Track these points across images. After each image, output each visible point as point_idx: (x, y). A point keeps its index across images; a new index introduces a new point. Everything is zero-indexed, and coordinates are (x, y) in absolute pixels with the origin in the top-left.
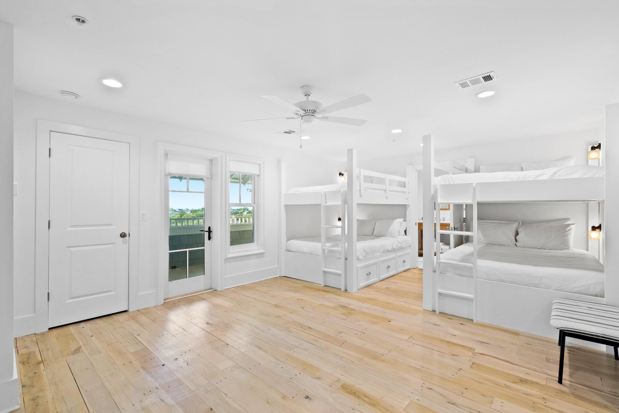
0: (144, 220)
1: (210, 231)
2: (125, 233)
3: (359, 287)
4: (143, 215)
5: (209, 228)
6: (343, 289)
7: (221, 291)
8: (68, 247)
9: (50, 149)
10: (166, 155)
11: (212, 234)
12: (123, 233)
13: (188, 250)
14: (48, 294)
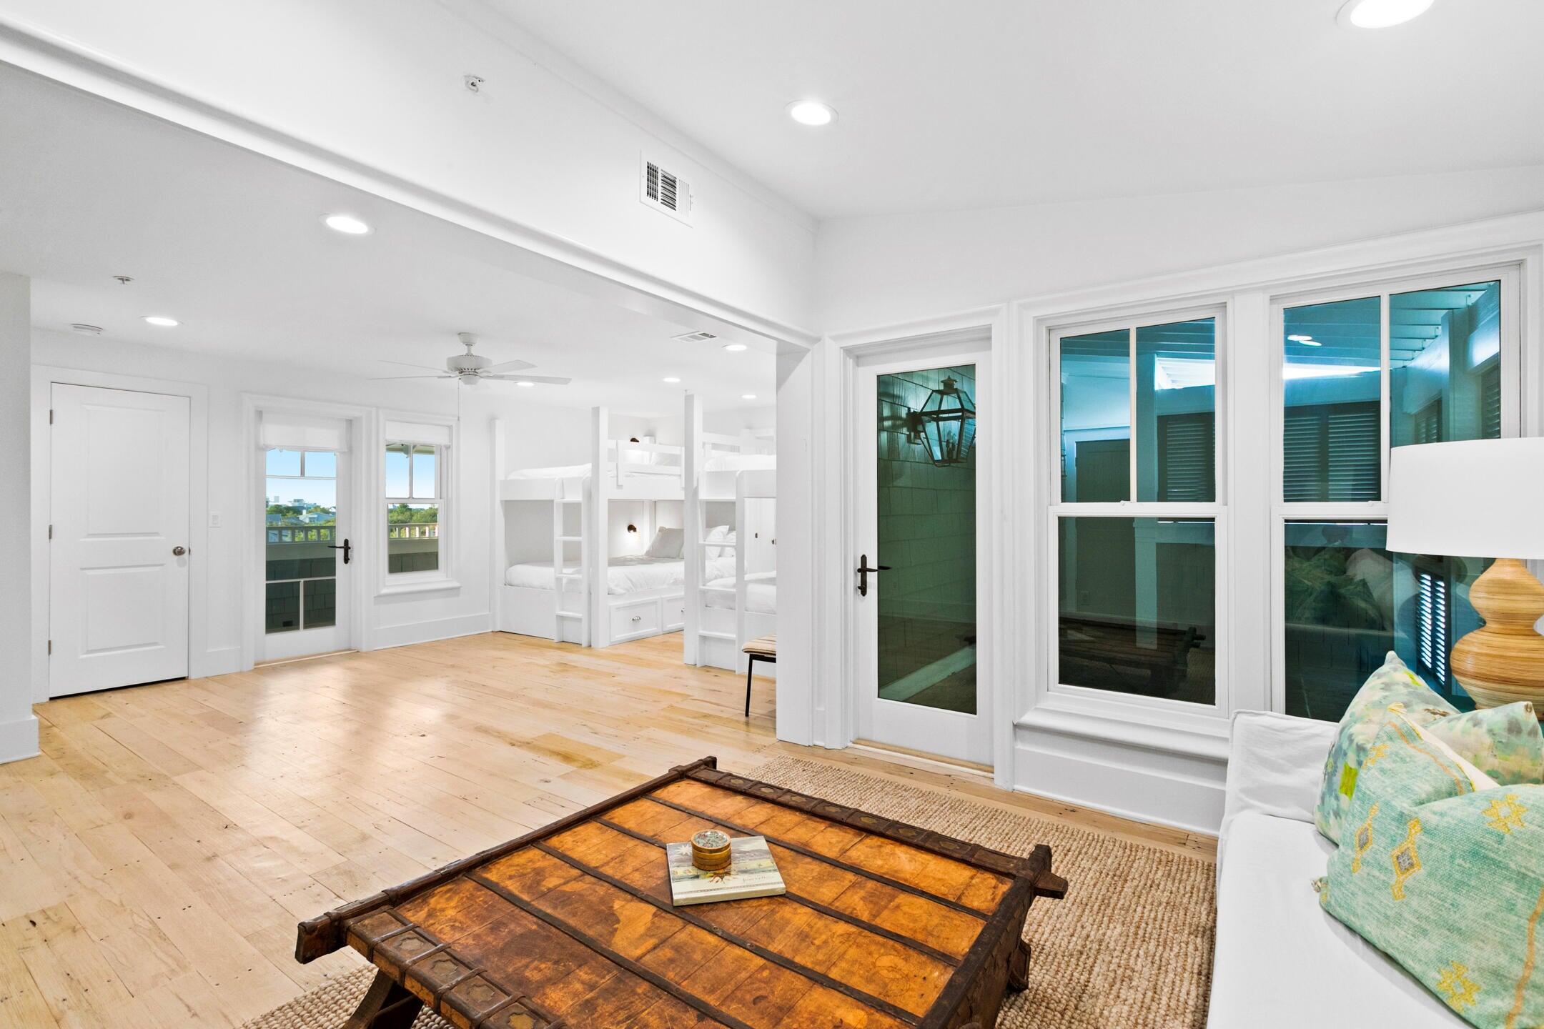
0: (217, 525)
1: (346, 547)
2: (182, 548)
3: (613, 640)
4: (215, 517)
5: (346, 542)
6: (585, 644)
7: (366, 653)
8: (82, 569)
9: (51, 412)
10: (260, 414)
11: (351, 552)
12: (178, 547)
13: (302, 581)
14: (50, 642)
